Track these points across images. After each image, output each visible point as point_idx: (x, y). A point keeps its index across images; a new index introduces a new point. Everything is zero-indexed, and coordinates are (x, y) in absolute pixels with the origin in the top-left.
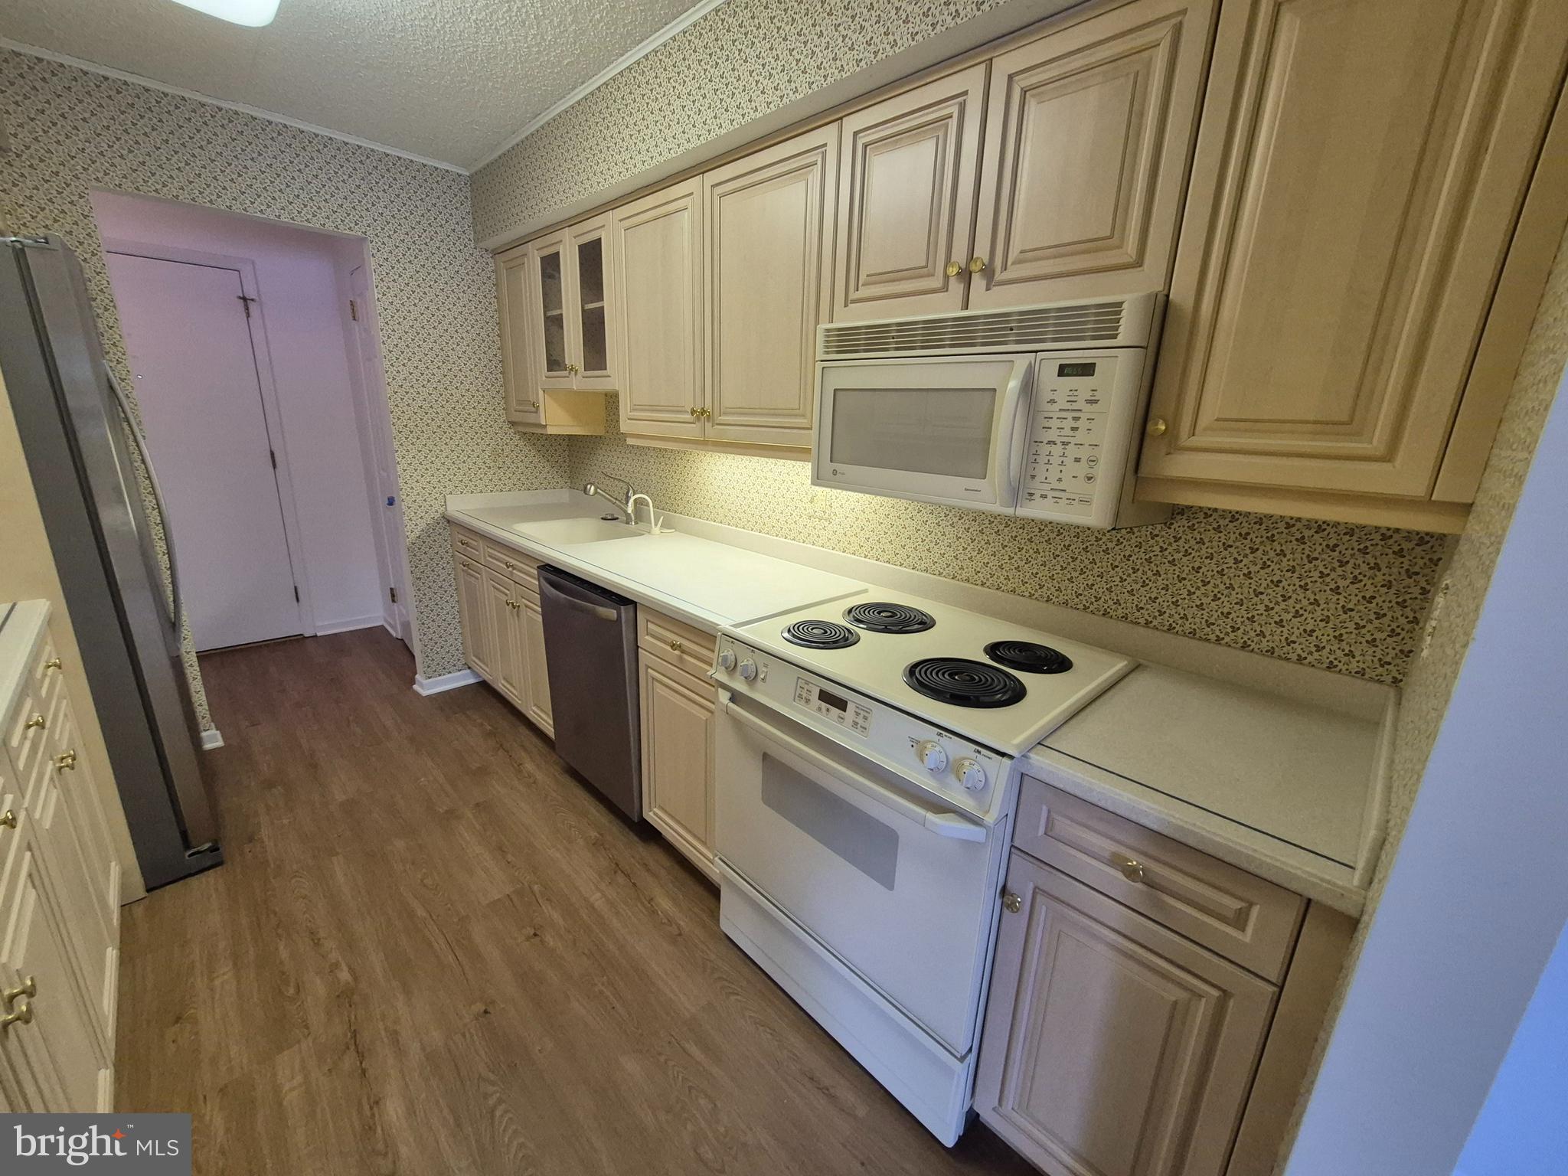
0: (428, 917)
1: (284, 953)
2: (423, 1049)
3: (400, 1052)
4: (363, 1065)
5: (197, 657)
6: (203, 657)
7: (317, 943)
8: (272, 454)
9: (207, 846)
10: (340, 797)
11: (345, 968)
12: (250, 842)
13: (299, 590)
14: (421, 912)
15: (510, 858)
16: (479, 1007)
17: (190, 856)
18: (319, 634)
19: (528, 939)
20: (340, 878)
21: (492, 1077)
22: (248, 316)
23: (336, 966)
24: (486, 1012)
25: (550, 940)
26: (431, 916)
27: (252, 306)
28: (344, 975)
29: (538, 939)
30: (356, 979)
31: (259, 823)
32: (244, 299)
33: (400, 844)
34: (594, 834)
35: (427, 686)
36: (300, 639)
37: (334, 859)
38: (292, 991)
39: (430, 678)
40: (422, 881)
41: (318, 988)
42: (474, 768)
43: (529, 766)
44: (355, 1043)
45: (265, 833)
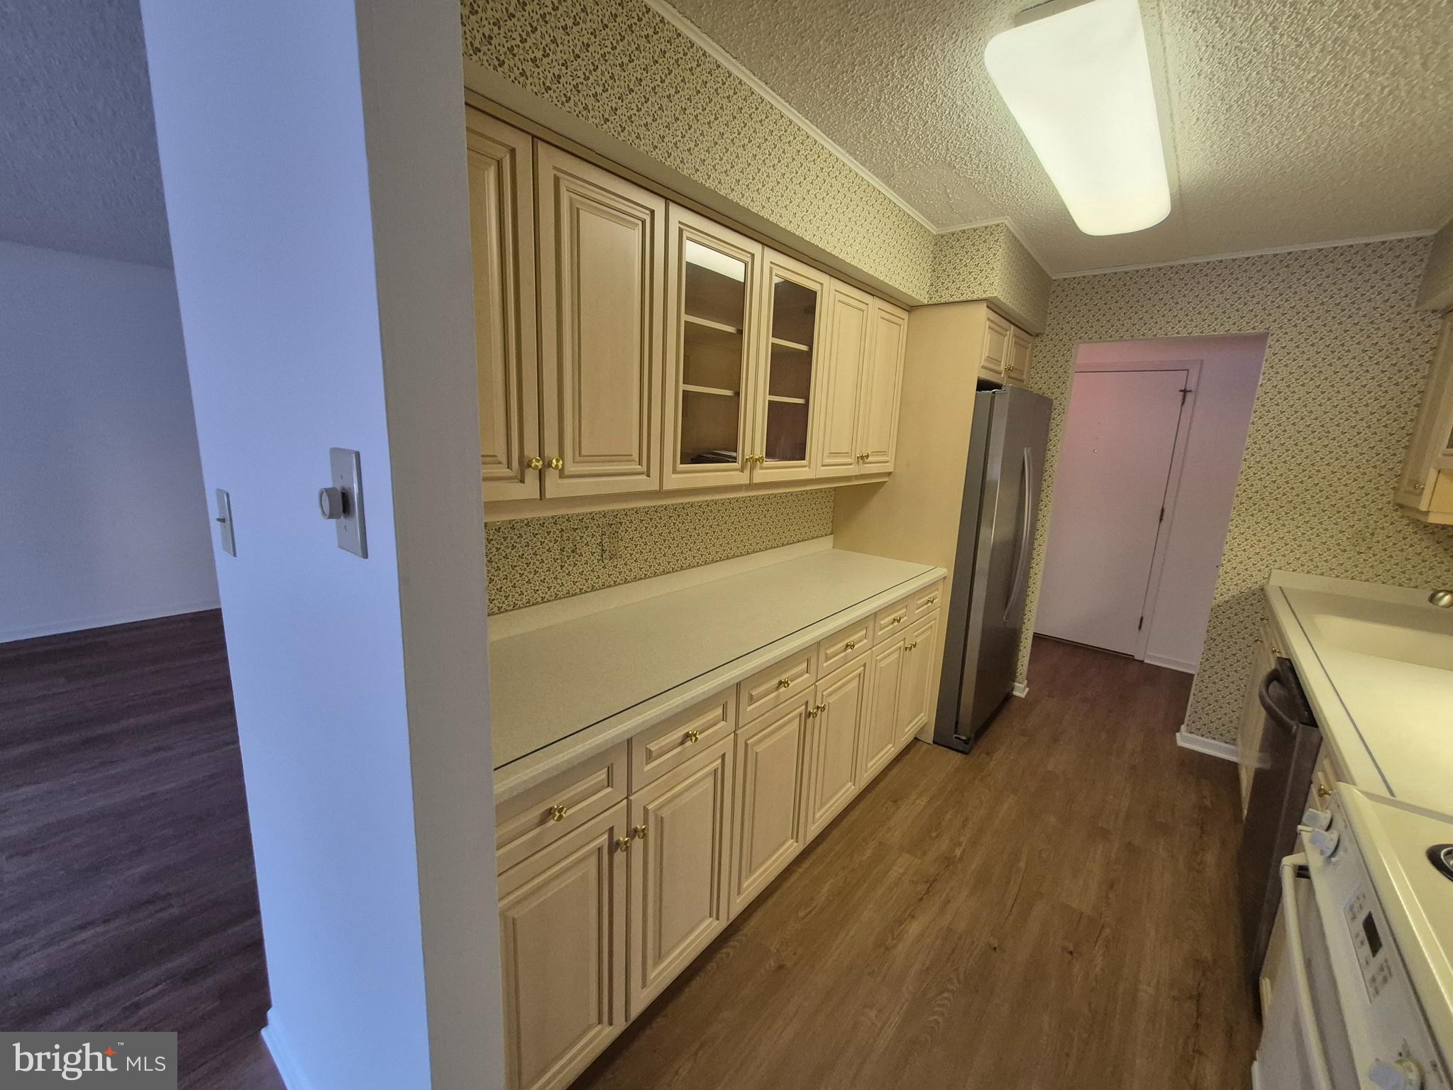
0: (1023, 871)
1: (948, 816)
2: (951, 923)
3: (942, 911)
4: (924, 897)
5: (1034, 636)
6: (1038, 638)
7: (964, 826)
8: (1163, 510)
9: (964, 738)
10: (1050, 767)
11: (962, 849)
12: (987, 754)
13: (1144, 621)
14: (1022, 864)
15: (1111, 895)
16: (995, 943)
17: (956, 738)
18: (1146, 661)
19: (1064, 949)
20: (1006, 806)
21: (962, 977)
22: (1183, 403)
23: (960, 844)
24: (995, 949)
25: (1077, 968)
26: (1025, 871)
27: (1189, 397)
28: (958, 852)
29: (1069, 956)
30: (961, 859)
31: (999, 749)
32: (1185, 392)
33: (1053, 820)
34: (1207, 954)
35: (1186, 740)
36: (1129, 659)
37: (1012, 796)
38: (934, 835)
39: (1191, 733)
40: (1041, 850)
41: (944, 845)
42: (1158, 820)
43: (1210, 858)
44: (931, 883)
45: (998, 755)
